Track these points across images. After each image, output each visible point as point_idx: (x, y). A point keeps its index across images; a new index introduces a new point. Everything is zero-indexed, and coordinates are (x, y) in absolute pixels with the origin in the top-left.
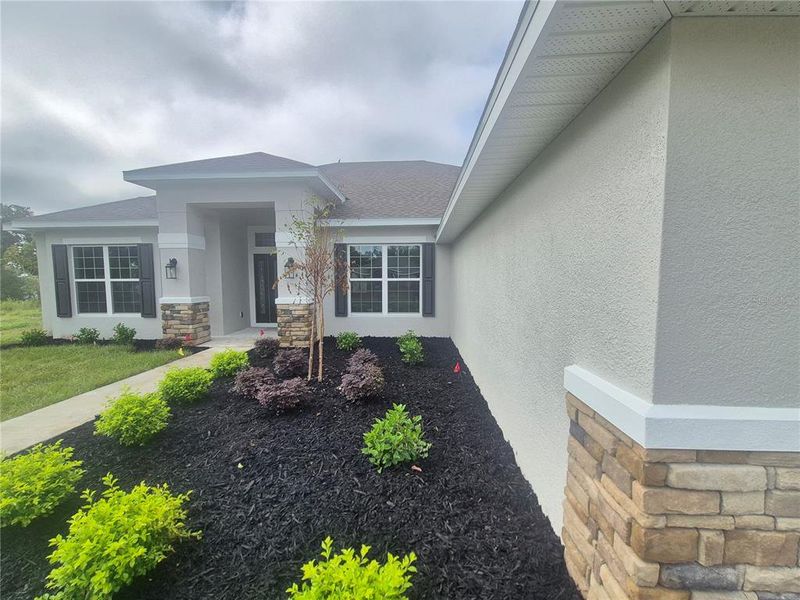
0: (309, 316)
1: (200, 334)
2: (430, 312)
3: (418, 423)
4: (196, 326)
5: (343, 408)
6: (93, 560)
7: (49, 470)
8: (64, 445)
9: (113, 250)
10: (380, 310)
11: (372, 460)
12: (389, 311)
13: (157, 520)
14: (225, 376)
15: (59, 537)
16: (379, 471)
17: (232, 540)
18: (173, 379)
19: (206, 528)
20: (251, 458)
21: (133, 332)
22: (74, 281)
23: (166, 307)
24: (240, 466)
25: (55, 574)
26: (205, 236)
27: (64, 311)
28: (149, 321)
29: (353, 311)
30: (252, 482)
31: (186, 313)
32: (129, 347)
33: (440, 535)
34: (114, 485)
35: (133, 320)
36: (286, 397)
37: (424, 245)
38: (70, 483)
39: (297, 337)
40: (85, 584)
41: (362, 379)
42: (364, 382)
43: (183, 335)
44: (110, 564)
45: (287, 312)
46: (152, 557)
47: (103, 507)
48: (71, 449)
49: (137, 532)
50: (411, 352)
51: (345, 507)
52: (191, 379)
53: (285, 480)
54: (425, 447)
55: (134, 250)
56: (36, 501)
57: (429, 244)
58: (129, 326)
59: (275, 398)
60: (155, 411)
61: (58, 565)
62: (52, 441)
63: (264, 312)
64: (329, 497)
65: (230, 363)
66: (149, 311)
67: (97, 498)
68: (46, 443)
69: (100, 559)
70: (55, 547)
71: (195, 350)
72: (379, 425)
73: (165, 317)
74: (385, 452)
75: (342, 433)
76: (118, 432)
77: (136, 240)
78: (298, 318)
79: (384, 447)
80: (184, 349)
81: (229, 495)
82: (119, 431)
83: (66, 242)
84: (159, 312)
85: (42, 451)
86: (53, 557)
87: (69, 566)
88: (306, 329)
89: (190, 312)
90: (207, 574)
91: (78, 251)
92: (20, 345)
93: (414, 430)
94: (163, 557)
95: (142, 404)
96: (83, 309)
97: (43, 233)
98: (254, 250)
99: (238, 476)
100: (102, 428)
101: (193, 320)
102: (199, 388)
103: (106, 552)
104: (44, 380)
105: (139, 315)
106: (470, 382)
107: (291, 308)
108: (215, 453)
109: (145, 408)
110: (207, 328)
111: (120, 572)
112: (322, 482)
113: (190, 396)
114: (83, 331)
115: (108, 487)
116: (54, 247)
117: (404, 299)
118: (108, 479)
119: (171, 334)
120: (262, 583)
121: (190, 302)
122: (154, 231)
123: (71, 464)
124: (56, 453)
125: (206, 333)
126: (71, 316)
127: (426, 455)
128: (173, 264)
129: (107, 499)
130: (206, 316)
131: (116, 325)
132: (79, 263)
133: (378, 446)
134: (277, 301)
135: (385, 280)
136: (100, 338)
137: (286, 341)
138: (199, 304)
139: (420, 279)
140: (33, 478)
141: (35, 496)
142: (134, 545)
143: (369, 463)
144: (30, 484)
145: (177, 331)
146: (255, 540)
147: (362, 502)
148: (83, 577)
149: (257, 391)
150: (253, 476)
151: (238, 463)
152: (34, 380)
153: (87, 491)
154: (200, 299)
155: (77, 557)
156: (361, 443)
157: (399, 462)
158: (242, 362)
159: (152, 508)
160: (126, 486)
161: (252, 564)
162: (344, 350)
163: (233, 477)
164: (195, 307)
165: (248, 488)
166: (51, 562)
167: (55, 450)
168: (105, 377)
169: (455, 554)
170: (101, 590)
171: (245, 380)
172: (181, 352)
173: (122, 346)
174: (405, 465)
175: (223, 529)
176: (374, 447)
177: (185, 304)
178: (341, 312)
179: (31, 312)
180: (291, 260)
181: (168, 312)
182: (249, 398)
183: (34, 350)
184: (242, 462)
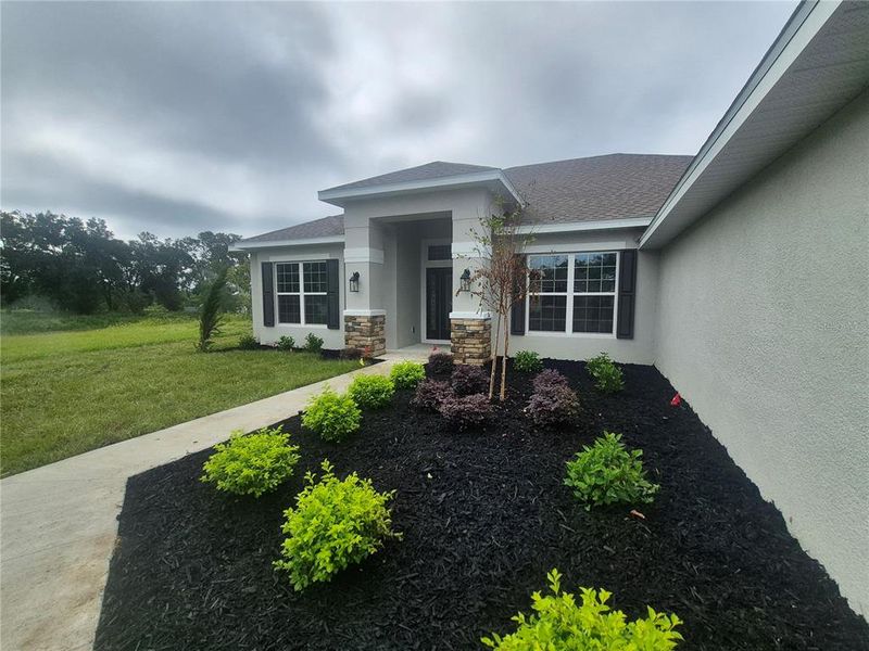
0: (484, 333)
1: (377, 347)
2: (626, 332)
3: (638, 459)
4: (373, 338)
5: (531, 432)
6: (317, 538)
7: (275, 451)
8: (283, 431)
9: (306, 266)
10: (563, 329)
11: (577, 494)
12: (574, 331)
13: (368, 512)
14: (404, 386)
15: (291, 509)
16: (588, 509)
17: (432, 549)
18: (361, 385)
19: (407, 531)
20: (438, 469)
21: (321, 342)
22: (277, 294)
23: (349, 319)
24: (429, 476)
25: (287, 543)
26: (384, 249)
27: (269, 322)
28: (334, 333)
29: (530, 329)
30: (444, 495)
31: (366, 324)
32: (318, 355)
33: (687, 603)
34: (331, 472)
35: (320, 330)
36: (470, 413)
37: (623, 252)
38: (289, 465)
39: (470, 356)
40: (311, 559)
41: (554, 402)
42: (556, 405)
43: (363, 346)
44: (332, 544)
45: (461, 327)
46: (365, 547)
47: (321, 490)
48: (288, 435)
49: (352, 520)
50: (608, 378)
51: (551, 541)
52: (377, 386)
53: (478, 499)
54: (649, 489)
55: (323, 266)
56: (267, 475)
57: (629, 250)
58: (318, 336)
59: (459, 412)
60: (350, 412)
61: (289, 535)
62: (275, 426)
63: (434, 328)
64: (531, 526)
65: (407, 376)
66: (333, 324)
67: (317, 481)
68: (270, 427)
69: (323, 538)
70: (286, 519)
71: (374, 362)
72: (586, 455)
73: (347, 329)
74: (596, 487)
75: (534, 458)
76: (320, 427)
77: (324, 257)
78: (472, 334)
79: (593, 481)
80: (365, 359)
81: (423, 502)
82: (321, 425)
83: (273, 259)
84: (342, 323)
85: (268, 433)
86: (285, 527)
87: (298, 538)
88: (481, 346)
89: (369, 324)
90: (413, 578)
91: (281, 267)
92: (238, 348)
93: (633, 467)
94: (375, 550)
95: (339, 403)
96: (282, 320)
97: (255, 252)
98: (427, 264)
99: (428, 485)
100: (307, 421)
101: (372, 333)
102: (383, 396)
103: (329, 533)
104: (257, 377)
105: (326, 326)
106: (693, 420)
107: (465, 323)
108: (406, 460)
109: (341, 408)
110: (383, 341)
111: (340, 554)
112: (520, 507)
113: (375, 403)
114: (282, 338)
115: (326, 472)
116: (263, 264)
117: (593, 317)
118: (325, 464)
119: (352, 345)
120: (471, 603)
121: (369, 315)
122: (341, 246)
123: (289, 449)
124: (279, 437)
125: (381, 346)
126: (273, 325)
127: (651, 500)
128: (356, 277)
129: (325, 483)
130: (382, 329)
131: (307, 335)
132: (280, 279)
133: (587, 478)
134: (451, 315)
135: (570, 294)
136: (295, 346)
137: (459, 358)
138: (376, 317)
139: (616, 294)
140: (264, 456)
141: (265, 471)
142: (350, 532)
143: (573, 497)
144: (262, 459)
145: (356, 343)
146: (456, 554)
147: (572, 540)
148: (310, 551)
149: (439, 403)
150: (443, 488)
151: (426, 473)
152: (250, 377)
153: (309, 473)
154: (378, 312)
155: (305, 531)
156: (562, 472)
157: (612, 502)
158: (420, 374)
159: (364, 499)
160: (341, 474)
161: (456, 579)
162: (522, 371)
163: (424, 486)
164: (373, 319)
165: (441, 499)
166: (284, 531)
167: (278, 434)
168: (302, 379)
169: (714, 633)
170: (324, 568)
171: (426, 392)
172: (361, 362)
173: (312, 354)
174: (621, 508)
175: (422, 536)
176: (581, 479)
177: (364, 317)
178: (517, 330)
179: (242, 323)
180: (467, 272)
181: (350, 324)
182: (430, 410)
183: (249, 353)
184: (431, 472)
